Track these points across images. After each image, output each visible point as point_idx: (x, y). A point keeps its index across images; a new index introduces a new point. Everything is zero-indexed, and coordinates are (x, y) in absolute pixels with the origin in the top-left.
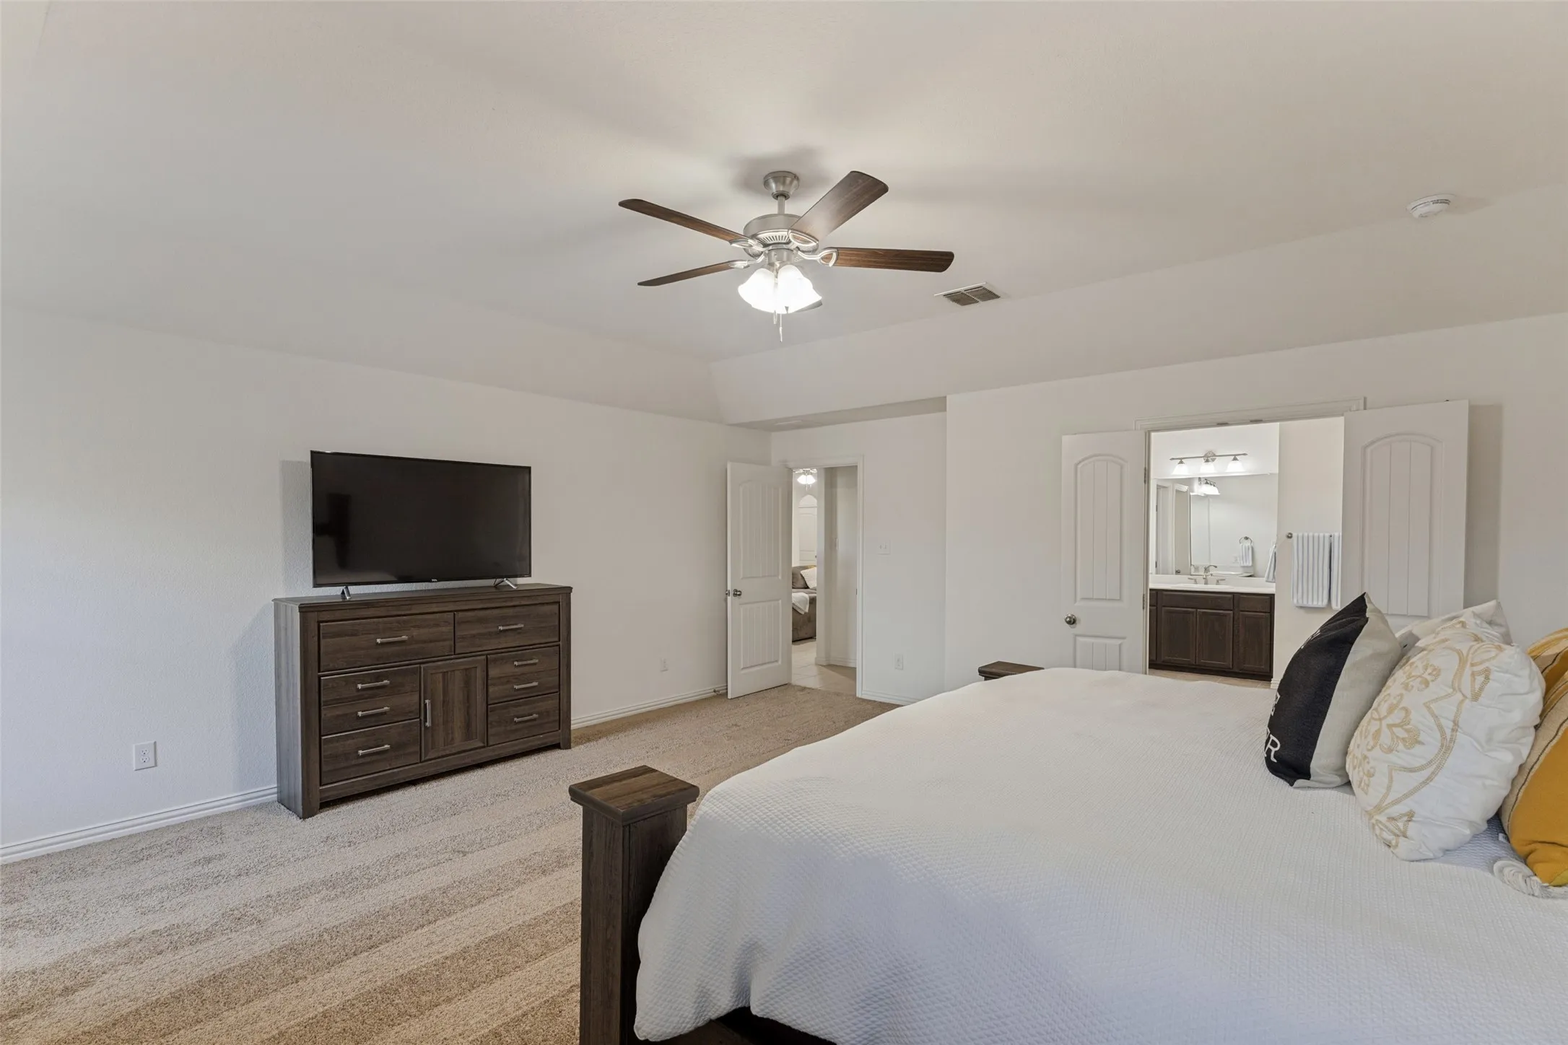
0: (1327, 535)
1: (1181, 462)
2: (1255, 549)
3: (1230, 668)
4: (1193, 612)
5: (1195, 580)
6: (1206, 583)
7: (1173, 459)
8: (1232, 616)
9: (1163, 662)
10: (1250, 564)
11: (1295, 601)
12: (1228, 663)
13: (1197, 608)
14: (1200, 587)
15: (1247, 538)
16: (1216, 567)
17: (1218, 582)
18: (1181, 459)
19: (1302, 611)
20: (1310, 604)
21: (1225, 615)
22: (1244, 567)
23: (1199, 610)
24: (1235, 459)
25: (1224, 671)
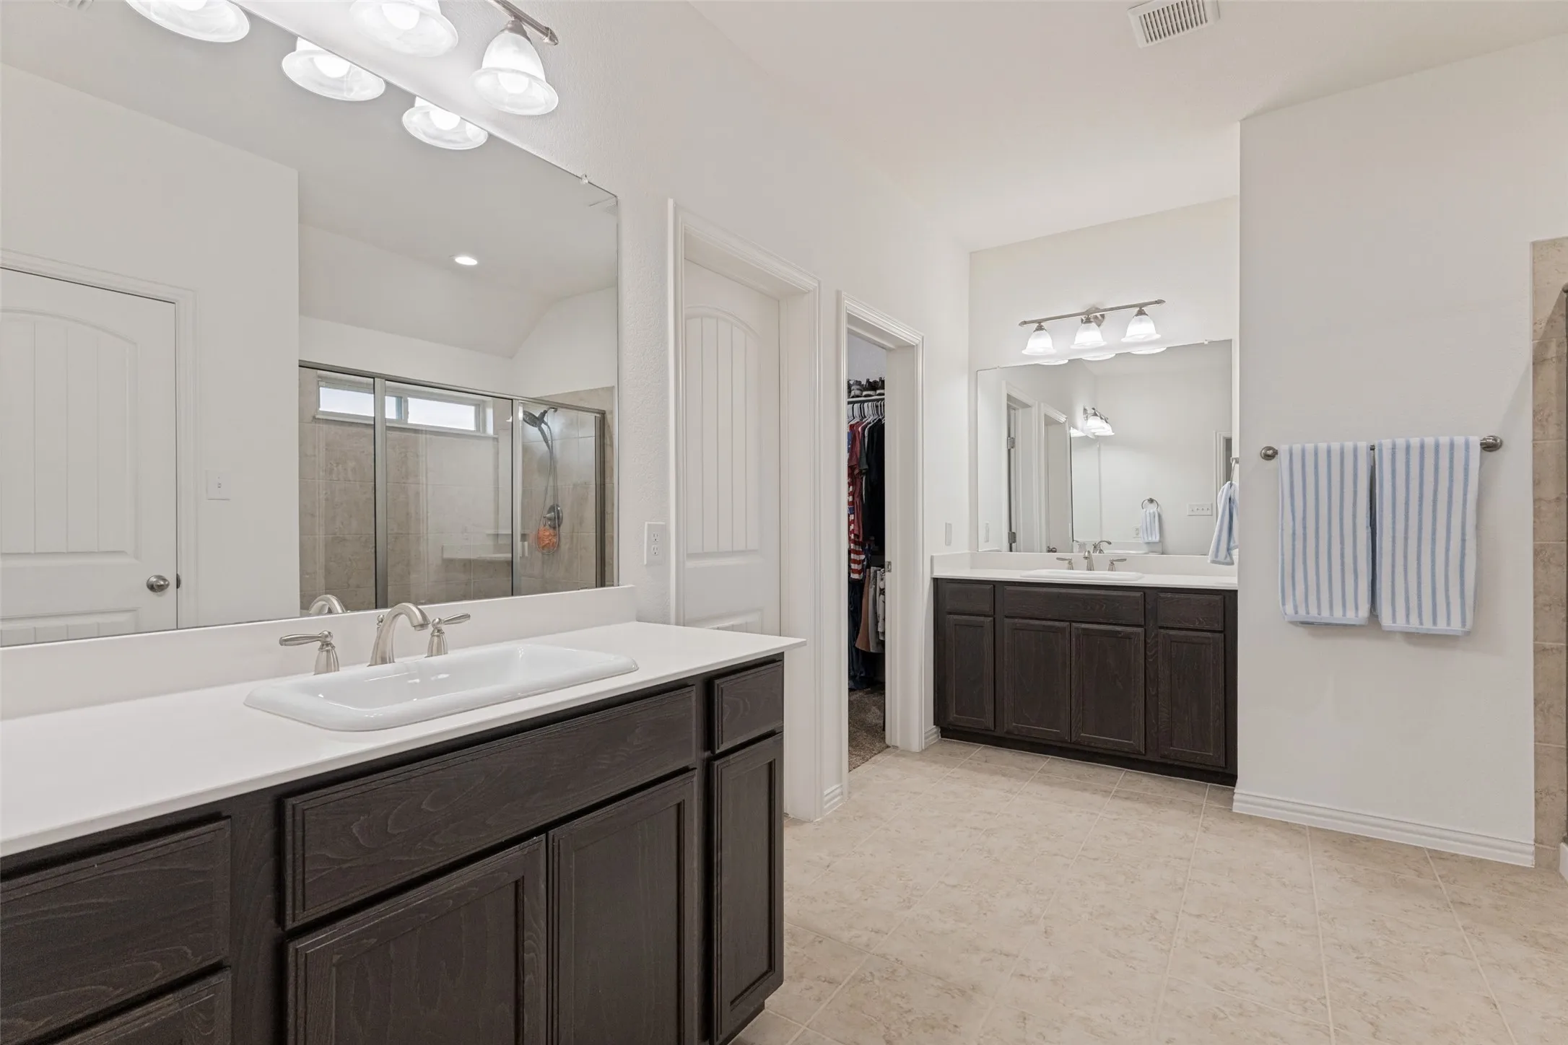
0: (1363, 446)
1: (1040, 328)
2: (1164, 517)
3: (1139, 753)
4: (1062, 630)
5: (1070, 563)
6: (1090, 568)
7: (1025, 323)
8: (1142, 638)
9: (1008, 732)
10: (1158, 539)
11: (1289, 609)
12: (1135, 742)
13: (1071, 621)
14: (1080, 575)
15: (1151, 501)
16: (1110, 543)
17: (1112, 566)
18: (1039, 322)
19: (1300, 630)
20: (1325, 615)
21: (1128, 637)
22: (1148, 543)
23: (1074, 625)
24: (1141, 313)
25: (1129, 759)
